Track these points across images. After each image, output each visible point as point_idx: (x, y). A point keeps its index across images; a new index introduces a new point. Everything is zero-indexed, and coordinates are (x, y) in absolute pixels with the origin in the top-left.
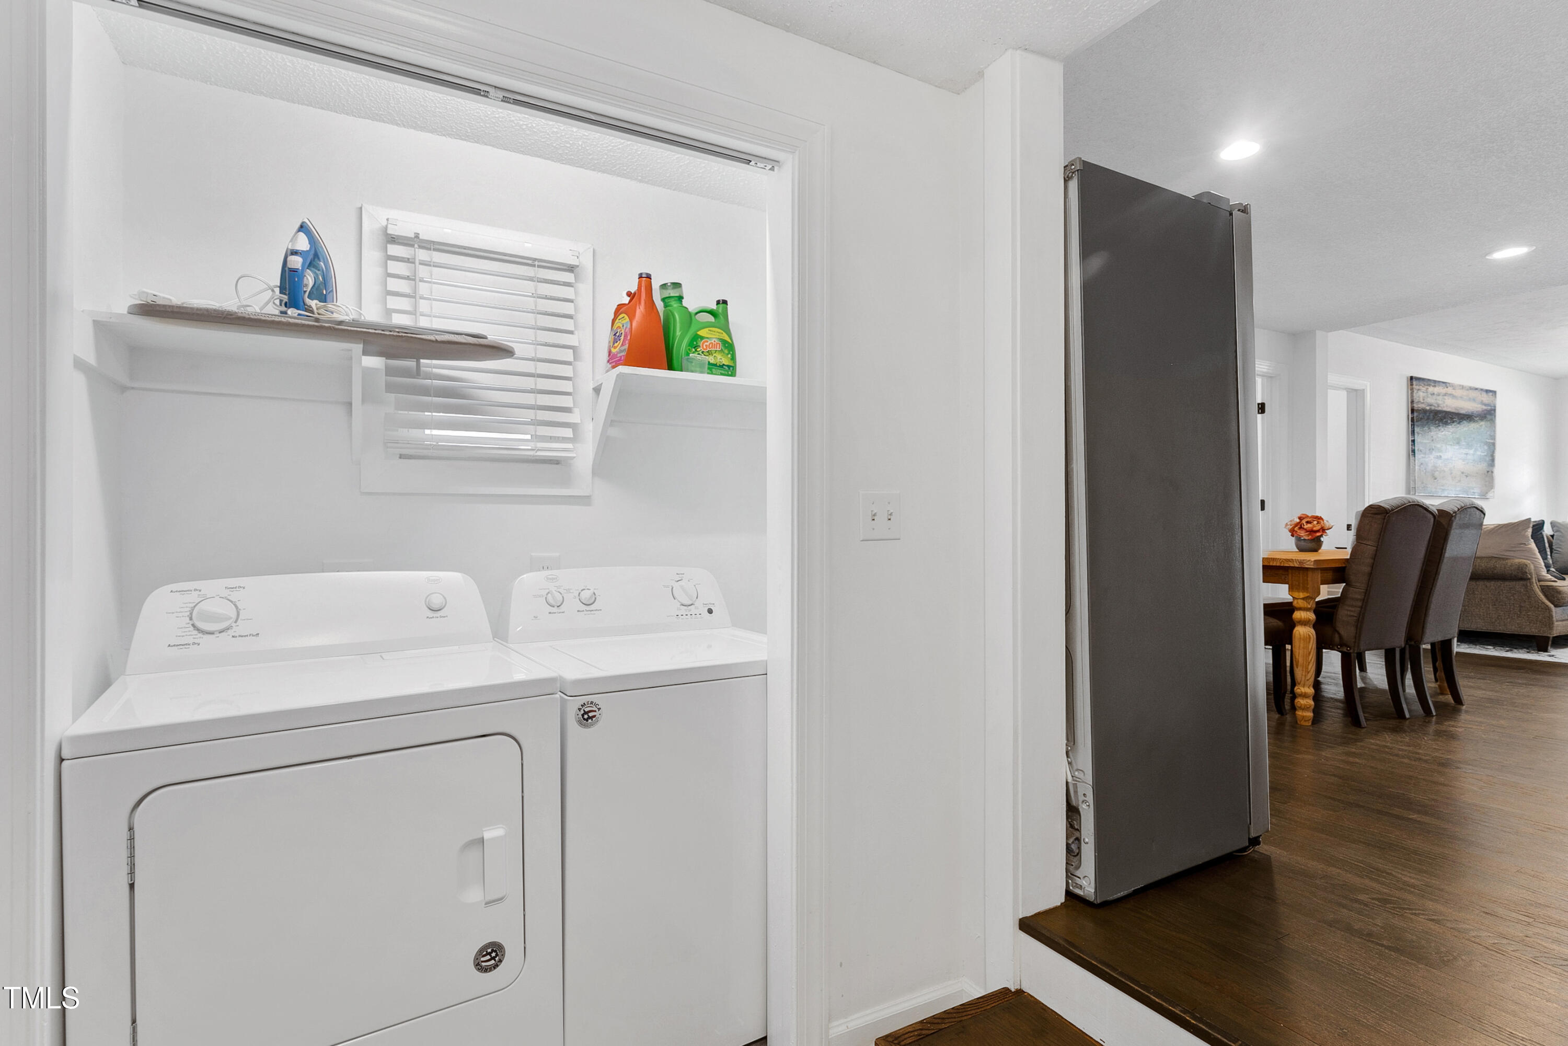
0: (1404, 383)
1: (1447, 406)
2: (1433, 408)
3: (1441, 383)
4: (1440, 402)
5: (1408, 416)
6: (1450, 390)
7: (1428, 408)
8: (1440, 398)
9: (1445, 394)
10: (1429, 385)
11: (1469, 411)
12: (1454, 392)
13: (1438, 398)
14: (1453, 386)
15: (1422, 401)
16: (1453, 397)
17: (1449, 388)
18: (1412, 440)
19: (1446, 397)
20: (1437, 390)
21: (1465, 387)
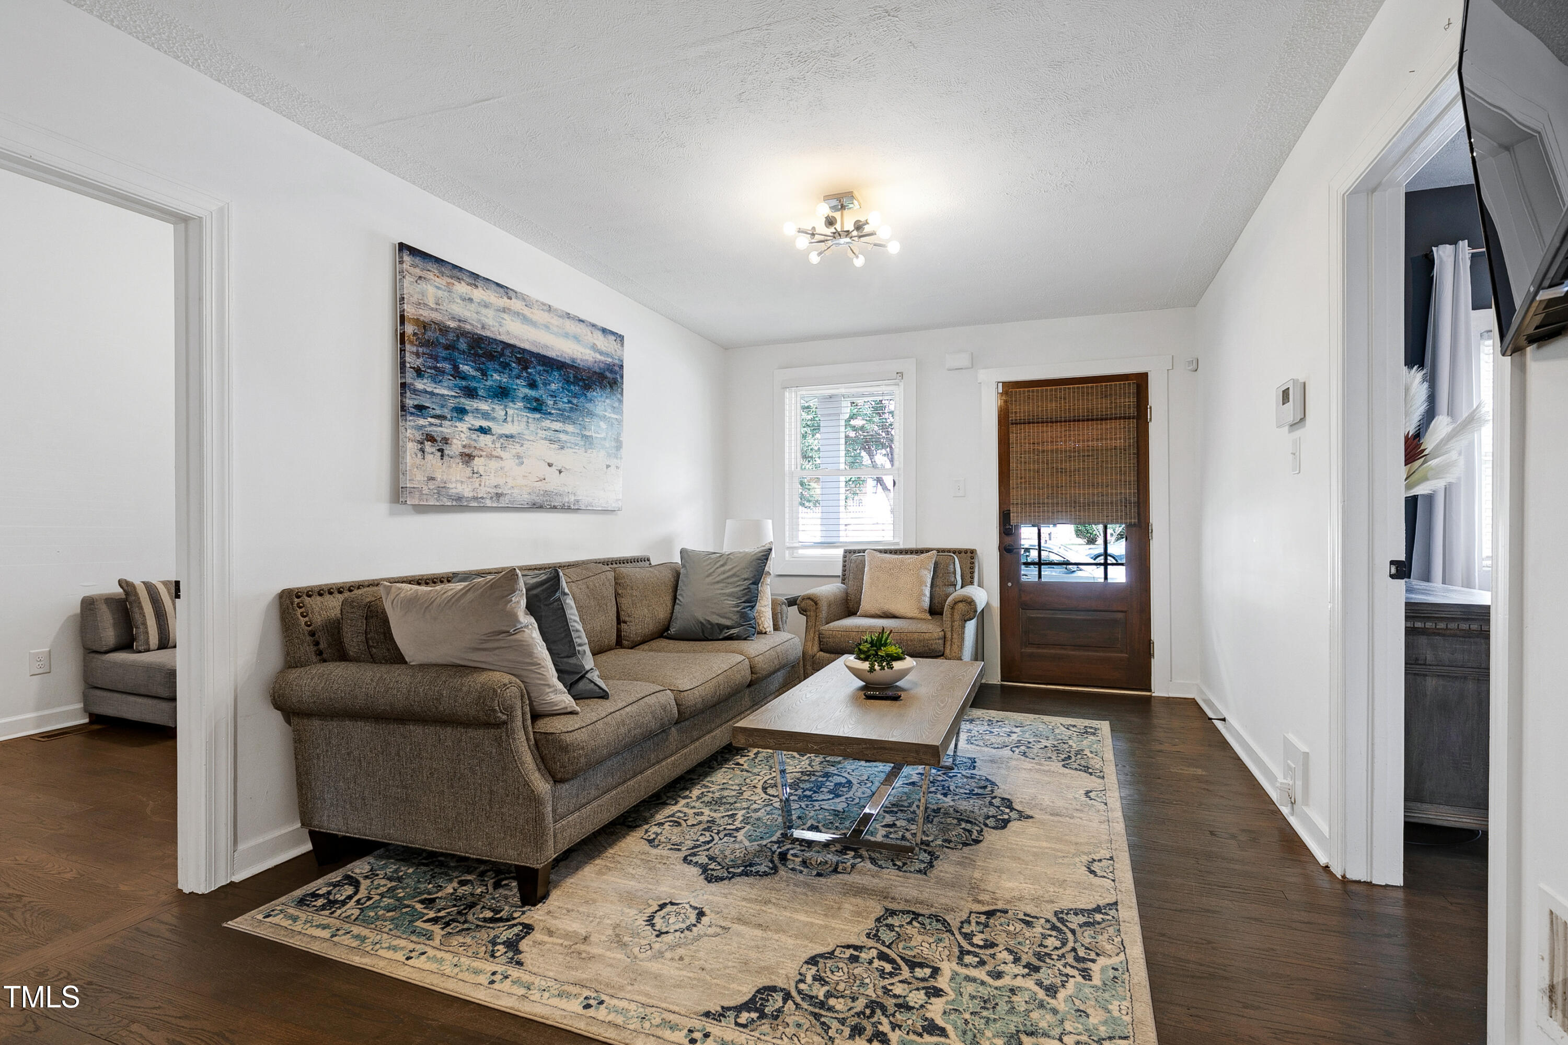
0: (385, 259)
1: (508, 333)
2: (468, 327)
3: (494, 286)
4: (490, 322)
5: (396, 330)
6: (516, 305)
7: (452, 324)
8: (490, 313)
9: (504, 310)
10: (459, 279)
11: (564, 355)
12: (526, 311)
13: (484, 311)
14: (524, 300)
15: (433, 306)
16: (525, 319)
17: (514, 300)
18: (401, 383)
19: (505, 316)
20: (479, 294)
21: (556, 310)
